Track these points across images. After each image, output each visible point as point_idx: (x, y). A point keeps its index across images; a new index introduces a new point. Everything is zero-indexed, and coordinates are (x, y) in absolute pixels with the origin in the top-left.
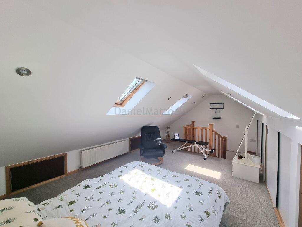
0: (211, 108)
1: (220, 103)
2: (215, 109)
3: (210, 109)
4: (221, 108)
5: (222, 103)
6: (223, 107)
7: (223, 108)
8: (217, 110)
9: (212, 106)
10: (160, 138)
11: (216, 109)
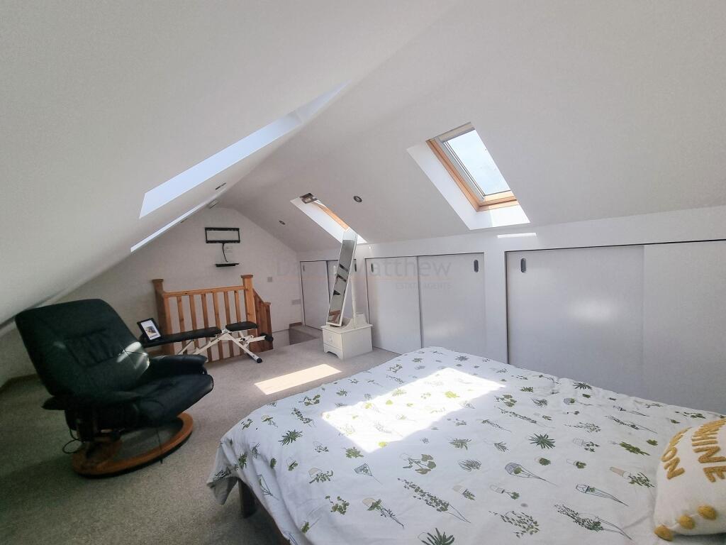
0: (208, 239)
1: (230, 229)
2: (219, 242)
3: (208, 242)
4: (234, 242)
5: (234, 229)
6: (238, 239)
7: (239, 241)
8: (226, 245)
9: (213, 235)
10: (136, 346)
11: (224, 242)
